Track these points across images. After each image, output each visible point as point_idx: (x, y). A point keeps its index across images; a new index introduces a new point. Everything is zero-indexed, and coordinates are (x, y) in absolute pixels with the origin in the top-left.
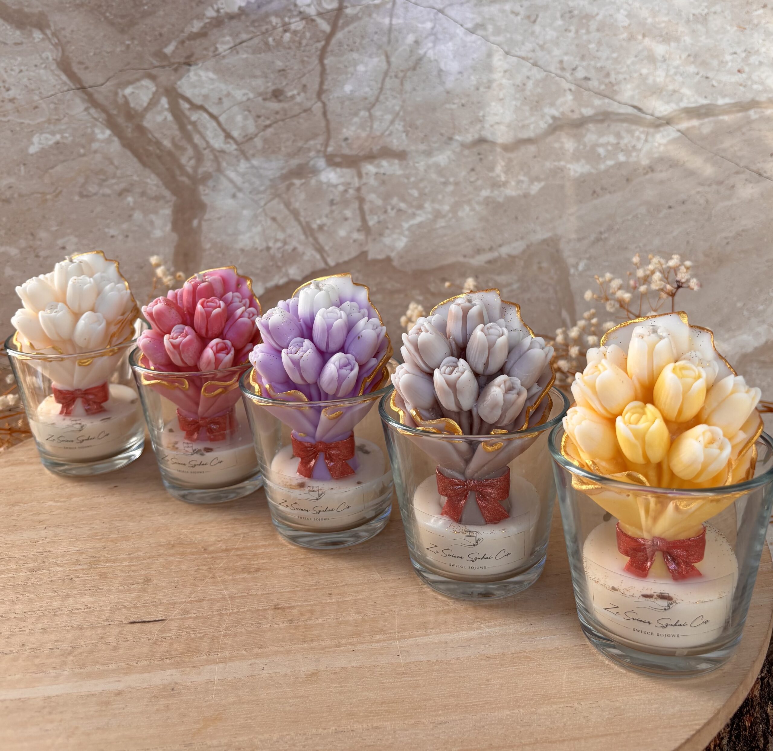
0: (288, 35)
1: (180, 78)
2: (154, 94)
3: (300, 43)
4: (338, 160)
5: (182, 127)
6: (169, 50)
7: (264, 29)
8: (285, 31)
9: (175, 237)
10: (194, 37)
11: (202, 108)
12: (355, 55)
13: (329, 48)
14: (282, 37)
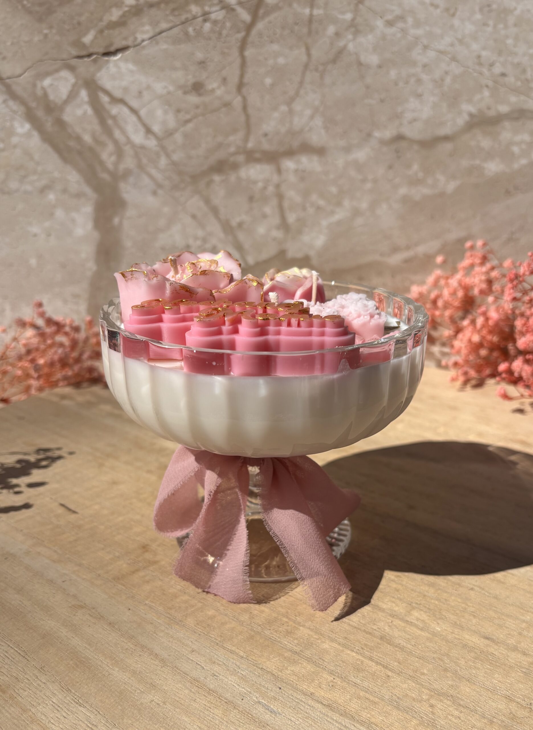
0: (208, 26)
1: (99, 69)
2: (74, 85)
3: (220, 34)
4: (257, 155)
5: (102, 122)
6: (88, 39)
7: (183, 17)
8: (205, 21)
9: (96, 235)
10: (113, 25)
11: (122, 101)
12: (275, 47)
13: (250, 39)
14: (202, 27)
